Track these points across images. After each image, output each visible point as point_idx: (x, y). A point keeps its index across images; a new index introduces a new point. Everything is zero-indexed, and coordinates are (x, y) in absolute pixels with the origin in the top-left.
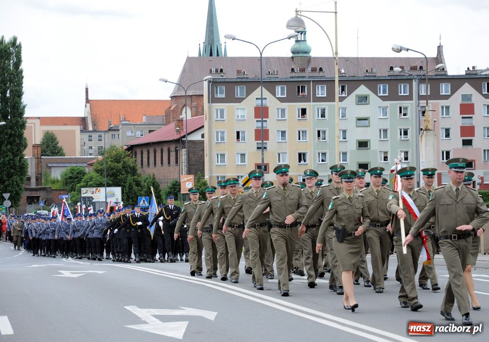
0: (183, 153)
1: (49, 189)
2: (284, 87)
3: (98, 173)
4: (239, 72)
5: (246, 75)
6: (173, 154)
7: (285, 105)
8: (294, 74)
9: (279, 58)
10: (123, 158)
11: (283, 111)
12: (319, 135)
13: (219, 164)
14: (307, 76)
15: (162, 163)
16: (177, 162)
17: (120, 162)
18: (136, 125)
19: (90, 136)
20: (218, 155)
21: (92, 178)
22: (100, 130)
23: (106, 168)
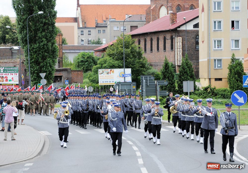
0: (178, 41)
1: (69, 70)
3: (110, 57)
6: (168, 42)
10: (131, 45)
13: (216, 48)
15: (158, 49)
16: (172, 48)
17: (128, 48)
18: (121, 22)
19: (82, 32)
20: (215, 41)
21: (106, 61)
22: (89, 27)
23: (117, 53)
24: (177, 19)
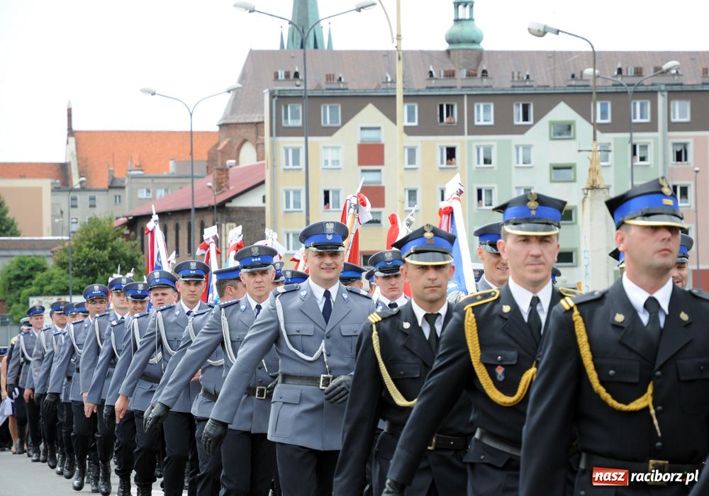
2: (414, 107)
3: (64, 268)
4: (329, 78)
5: (343, 83)
7: (415, 141)
8: (433, 82)
9: (422, 53)
10: (112, 241)
11: (412, 151)
12: (480, 198)
14: (459, 87)
17: (105, 248)
18: (157, 178)
19: (74, 199)
20: (288, 235)
21: (51, 278)
22: (95, 187)
23: (79, 259)
24: (230, 181)
